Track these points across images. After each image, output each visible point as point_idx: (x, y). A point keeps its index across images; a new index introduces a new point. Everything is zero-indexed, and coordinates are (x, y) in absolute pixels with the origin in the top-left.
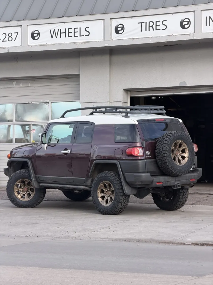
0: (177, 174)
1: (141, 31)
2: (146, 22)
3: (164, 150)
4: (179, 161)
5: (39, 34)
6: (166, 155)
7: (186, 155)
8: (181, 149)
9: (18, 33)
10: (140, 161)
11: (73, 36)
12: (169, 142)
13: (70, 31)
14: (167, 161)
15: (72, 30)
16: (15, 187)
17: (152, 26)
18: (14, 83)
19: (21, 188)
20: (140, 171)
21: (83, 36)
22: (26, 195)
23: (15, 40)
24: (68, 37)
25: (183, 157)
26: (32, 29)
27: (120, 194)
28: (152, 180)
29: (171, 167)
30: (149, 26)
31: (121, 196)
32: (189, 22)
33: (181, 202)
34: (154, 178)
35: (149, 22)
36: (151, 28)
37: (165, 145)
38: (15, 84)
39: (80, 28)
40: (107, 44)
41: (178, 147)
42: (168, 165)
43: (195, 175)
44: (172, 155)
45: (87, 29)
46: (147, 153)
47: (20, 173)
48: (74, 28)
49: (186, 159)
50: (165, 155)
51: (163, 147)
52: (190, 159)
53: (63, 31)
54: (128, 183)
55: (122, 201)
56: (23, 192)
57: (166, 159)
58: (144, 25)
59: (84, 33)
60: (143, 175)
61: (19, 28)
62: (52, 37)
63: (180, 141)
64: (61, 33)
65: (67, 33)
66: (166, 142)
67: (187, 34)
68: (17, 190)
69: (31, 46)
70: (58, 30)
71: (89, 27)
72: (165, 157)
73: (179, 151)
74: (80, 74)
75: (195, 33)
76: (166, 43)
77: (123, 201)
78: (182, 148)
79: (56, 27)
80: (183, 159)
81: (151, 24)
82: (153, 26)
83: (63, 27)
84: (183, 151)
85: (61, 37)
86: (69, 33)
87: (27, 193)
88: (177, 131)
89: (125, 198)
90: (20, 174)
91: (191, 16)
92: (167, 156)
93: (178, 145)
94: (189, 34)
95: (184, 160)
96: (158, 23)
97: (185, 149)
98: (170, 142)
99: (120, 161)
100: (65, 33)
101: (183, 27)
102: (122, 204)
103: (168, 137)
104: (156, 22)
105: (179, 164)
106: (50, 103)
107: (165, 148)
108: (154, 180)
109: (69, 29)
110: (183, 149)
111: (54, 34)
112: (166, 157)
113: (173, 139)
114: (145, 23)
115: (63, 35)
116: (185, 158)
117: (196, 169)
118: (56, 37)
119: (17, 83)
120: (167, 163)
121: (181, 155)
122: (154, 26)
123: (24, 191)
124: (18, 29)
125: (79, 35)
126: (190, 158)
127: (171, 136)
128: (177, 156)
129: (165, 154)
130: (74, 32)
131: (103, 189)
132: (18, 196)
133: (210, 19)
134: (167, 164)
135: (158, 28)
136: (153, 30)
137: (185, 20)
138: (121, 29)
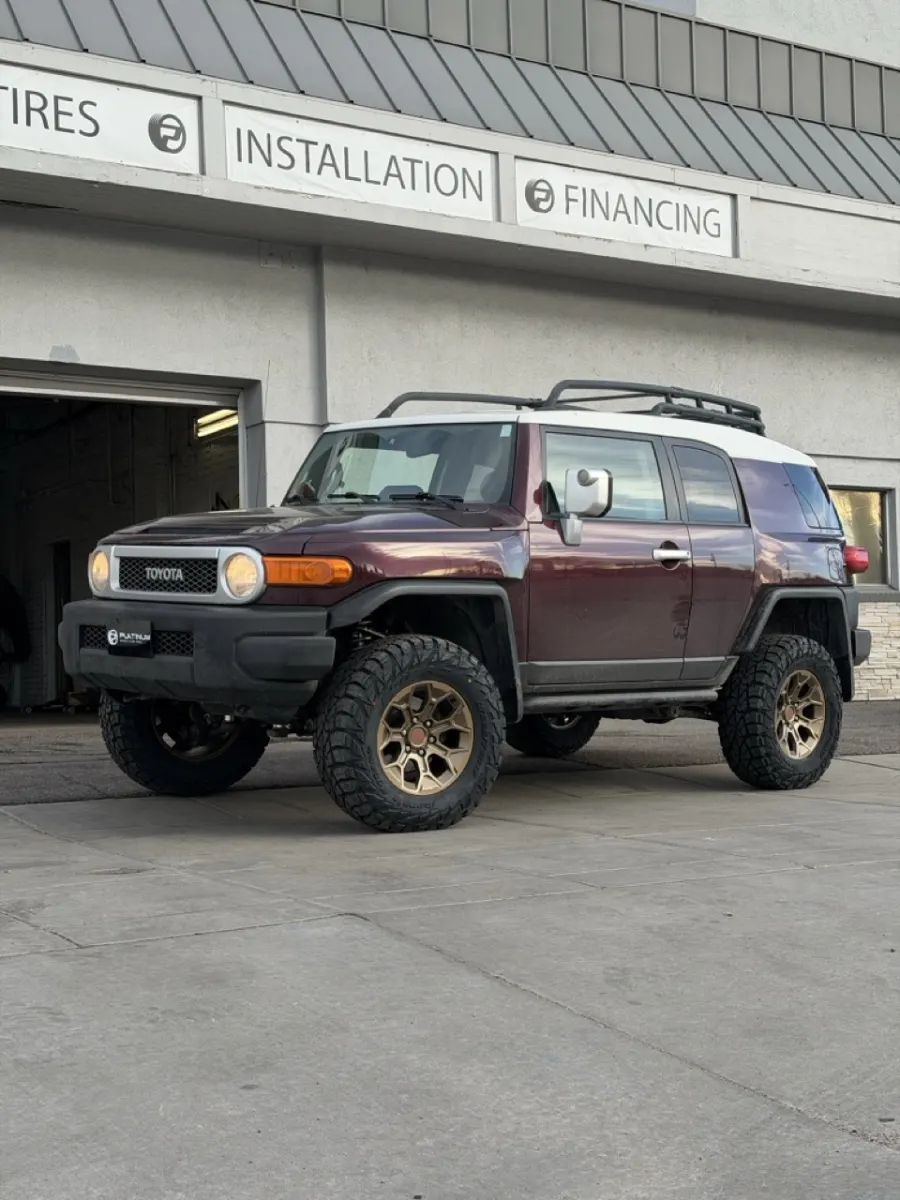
2: (15, 90)
17: (40, 111)
30: (29, 109)
32: (180, 131)
35: (28, 93)
36: (35, 116)
58: (5, 98)
67: (179, 174)
75: (203, 172)
81: (36, 101)
82: (44, 111)
91: (186, 111)
94: (187, 175)
101: (160, 143)
104: (57, 98)
114: (11, 91)
122: (49, 112)
133: (252, 140)
135: (64, 121)
136: (46, 126)
137: (166, 122)
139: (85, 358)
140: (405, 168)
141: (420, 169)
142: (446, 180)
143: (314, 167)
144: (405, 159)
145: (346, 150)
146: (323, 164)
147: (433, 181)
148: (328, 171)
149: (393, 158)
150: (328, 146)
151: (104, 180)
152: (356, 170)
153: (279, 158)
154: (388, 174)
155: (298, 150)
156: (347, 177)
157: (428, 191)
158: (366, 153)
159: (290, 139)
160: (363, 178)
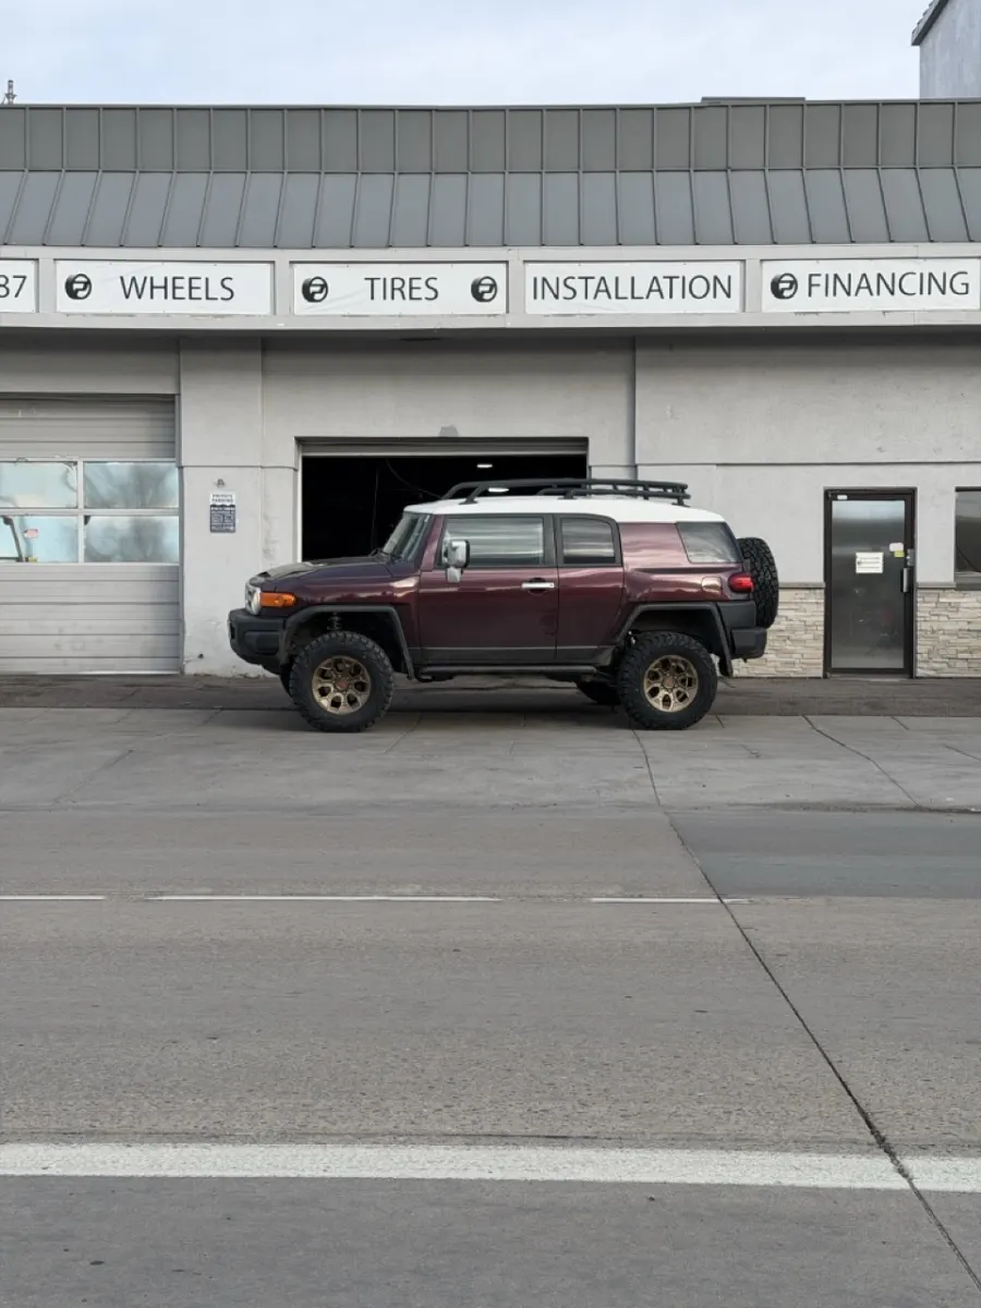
1: (372, 298)
2: (385, 279)
5: (87, 284)
9: (24, 278)
11: (187, 296)
13: (178, 283)
15: (185, 283)
17: (400, 289)
21: (216, 299)
22: (344, 698)
23: (17, 295)
24: (174, 298)
26: (66, 270)
30: (393, 289)
32: (493, 286)
35: (393, 280)
36: (397, 293)
39: (207, 279)
40: (281, 324)
45: (227, 283)
48: (191, 279)
53: (159, 282)
58: (379, 285)
59: (216, 290)
61: (31, 265)
62: (127, 297)
64: (152, 287)
65: (170, 288)
67: (489, 315)
68: (320, 686)
69: (68, 315)
70: (145, 278)
71: (231, 279)
74: (179, 395)
75: (508, 312)
76: (436, 331)
79: (140, 271)
81: (398, 284)
82: (403, 289)
83: (160, 272)
85: (152, 298)
86: (174, 288)
87: (347, 693)
91: (497, 272)
94: (495, 315)
96: (415, 284)
100: (165, 287)
101: (478, 296)
104: (411, 279)
106: (80, 464)
109: (174, 279)
111: (132, 288)
114: (382, 280)
115: (159, 293)
118: (140, 297)
122: (406, 290)
124: (28, 269)
125: (204, 297)
130: (191, 288)
133: (545, 284)
135: (416, 294)
136: (404, 298)
137: (484, 282)
138: (318, 289)
139: (463, 433)
140: (665, 285)
141: (677, 283)
142: (699, 286)
143: (591, 292)
144: (665, 277)
145: (617, 279)
146: (598, 291)
147: (688, 289)
148: (603, 295)
149: (655, 278)
150: (603, 278)
151: (439, 327)
152: (625, 290)
153: (563, 292)
154: (650, 290)
155: (579, 285)
156: (617, 297)
157: (683, 297)
158: (633, 279)
159: (573, 278)
160: (629, 296)
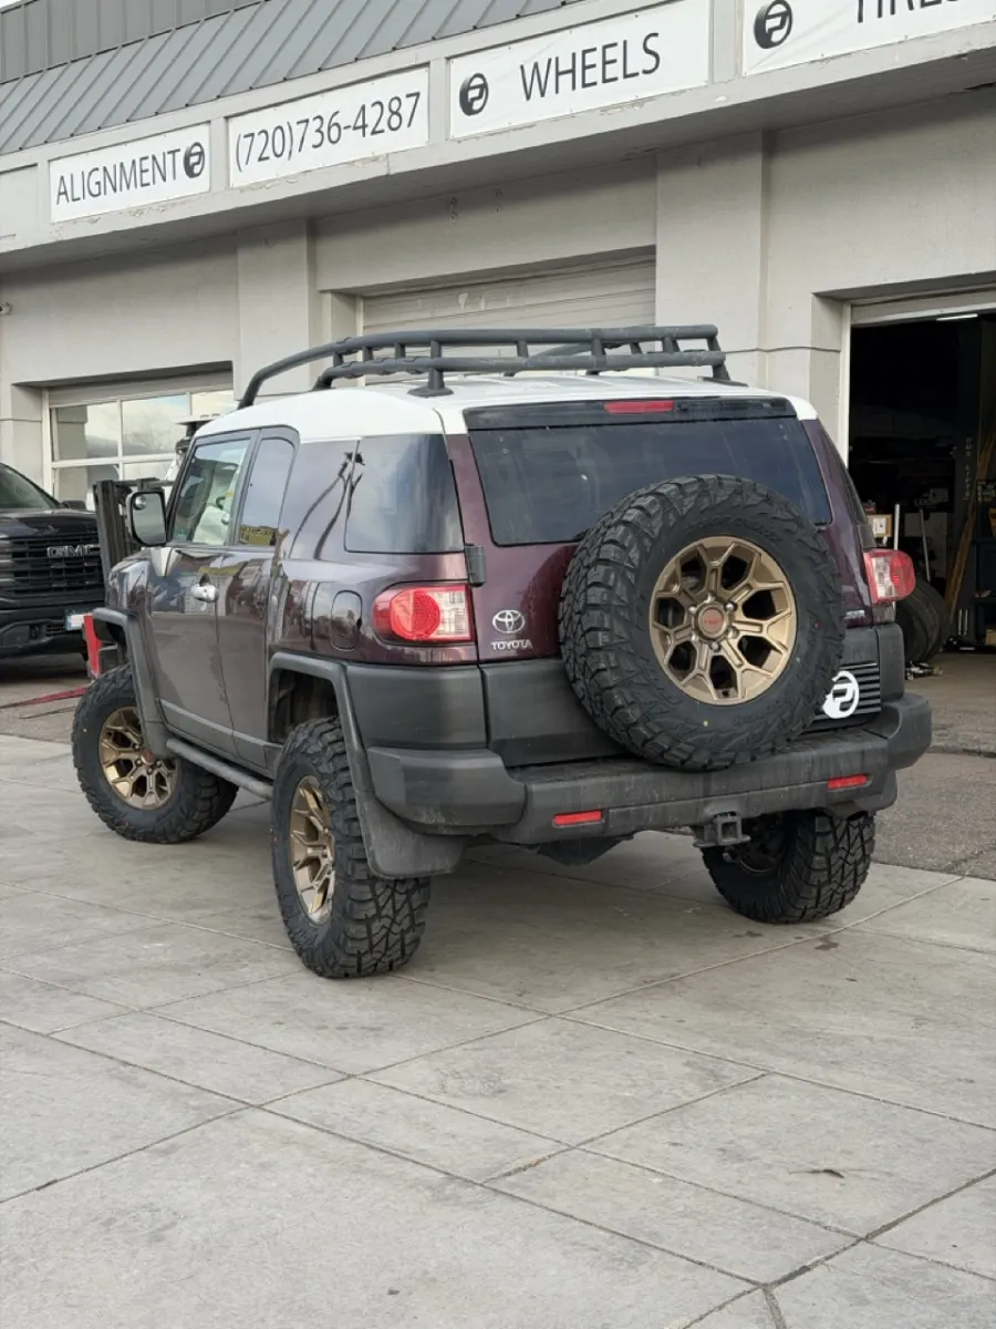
0: (696, 758)
1: (860, 19)
3: (595, 606)
4: (723, 675)
5: (484, 87)
6: (602, 638)
7: (780, 631)
8: (742, 596)
9: (418, 94)
10: (450, 676)
11: (600, 79)
12: (634, 554)
13: (590, 59)
14: (610, 678)
15: (596, 58)
16: (106, 743)
18: (463, 298)
19: (130, 749)
20: (457, 738)
21: (637, 74)
22: (151, 782)
23: (409, 125)
24: (584, 85)
25: (756, 650)
26: (462, 71)
27: (353, 869)
28: (520, 797)
29: (646, 718)
31: (360, 882)
33: (827, 888)
34: (534, 787)
37: (601, 568)
38: (466, 304)
39: (625, 43)
40: (722, 98)
41: (713, 581)
42: (622, 707)
43: (863, 753)
44: (654, 634)
45: (650, 44)
46: (497, 621)
47: (114, 680)
48: (604, 48)
49: (777, 662)
50: (596, 639)
51: (591, 586)
52: (806, 658)
54: (388, 811)
55: (374, 912)
56: (138, 766)
57: (603, 665)
59: (639, 61)
60: (462, 764)
61: (422, 73)
62: (528, 97)
63: (729, 543)
64: (558, 74)
65: (578, 72)
66: (610, 552)
69: (461, 142)
70: (550, 61)
71: (656, 35)
72: (598, 649)
73: (725, 604)
74: (655, 246)
76: (965, 58)
77: (379, 909)
78: (749, 586)
79: (542, 51)
80: (751, 661)
84: (761, 606)
85: (557, 92)
86: (585, 68)
87: (155, 772)
88: (704, 477)
89: (389, 892)
90: (113, 685)
92: (607, 648)
93: (715, 570)
95: (760, 665)
97: (773, 594)
98: (642, 548)
99: (352, 669)
100: (573, 71)
102: (376, 926)
103: (632, 515)
105: (711, 696)
107: (603, 590)
108: (537, 803)
109: (584, 53)
110: (751, 594)
111: (534, 82)
112: (601, 654)
113: (665, 529)
116: (773, 652)
117: (885, 709)
118: (543, 94)
119: (470, 297)
120: (614, 691)
121: (742, 634)
123: (142, 763)
124: (418, 80)
125: (621, 75)
126: (804, 649)
127: (648, 515)
128: (710, 640)
129: (600, 634)
130: (605, 63)
131: (312, 818)
132: (118, 786)
134: (612, 695)
136: (912, 8)
138: (776, 22)
